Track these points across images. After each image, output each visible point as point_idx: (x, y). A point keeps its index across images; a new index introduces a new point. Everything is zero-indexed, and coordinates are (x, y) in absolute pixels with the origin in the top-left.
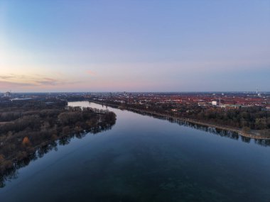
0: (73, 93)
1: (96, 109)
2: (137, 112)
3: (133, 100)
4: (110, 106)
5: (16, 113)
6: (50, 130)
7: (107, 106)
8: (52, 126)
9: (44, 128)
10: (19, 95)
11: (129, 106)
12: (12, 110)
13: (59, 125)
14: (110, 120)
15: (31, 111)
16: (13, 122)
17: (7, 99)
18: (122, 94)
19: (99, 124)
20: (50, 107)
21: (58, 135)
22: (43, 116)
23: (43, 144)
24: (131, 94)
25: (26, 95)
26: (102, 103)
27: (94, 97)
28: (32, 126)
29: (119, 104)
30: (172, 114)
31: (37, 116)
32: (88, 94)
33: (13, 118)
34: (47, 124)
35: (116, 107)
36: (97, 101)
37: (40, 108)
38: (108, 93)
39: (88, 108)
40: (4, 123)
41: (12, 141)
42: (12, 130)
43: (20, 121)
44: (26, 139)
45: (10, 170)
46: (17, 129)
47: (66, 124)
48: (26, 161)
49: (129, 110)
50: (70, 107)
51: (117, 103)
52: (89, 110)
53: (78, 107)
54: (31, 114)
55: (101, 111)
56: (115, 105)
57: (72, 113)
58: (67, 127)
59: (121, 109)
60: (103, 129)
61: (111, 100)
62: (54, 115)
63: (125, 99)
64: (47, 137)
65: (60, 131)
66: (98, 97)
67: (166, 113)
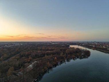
0: (72, 42)
1: (81, 49)
3: (99, 45)
4: (88, 48)
5: (53, 48)
6: (63, 56)
7: (86, 47)
8: (64, 54)
10: (54, 42)
11: (97, 48)
12: (52, 47)
13: (66, 54)
14: (87, 54)
15: (57, 48)
16: (52, 51)
17: (51, 43)
18: (94, 42)
19: (82, 55)
20: (63, 47)
21: (66, 58)
22: (61, 50)
23: (61, 60)
24: (98, 42)
26: (84, 46)
27: (80, 43)
28: (58, 53)
29: (92, 47)
31: (59, 50)
32: (78, 42)
33: (52, 50)
34: (62, 53)
36: (81, 45)
37: (60, 47)
38: (86, 42)
39: (78, 48)
40: (50, 51)
41: (52, 58)
42: (52, 54)
43: (54, 51)
44: (56, 58)
45: (50, 68)
46: (53, 54)
47: (69, 54)
48: (55, 65)
49: (97, 50)
50: (71, 48)
51: (91, 47)
52: (78, 49)
53: (74, 48)
54: (57, 49)
55: (83, 50)
56: (90, 47)
57: (71, 50)
58: (69, 55)
59: (93, 49)
60: (84, 58)
61: (88, 45)
62: (65, 50)
63: (95, 45)
64: (62, 58)
65: (67, 56)
66: (82, 44)
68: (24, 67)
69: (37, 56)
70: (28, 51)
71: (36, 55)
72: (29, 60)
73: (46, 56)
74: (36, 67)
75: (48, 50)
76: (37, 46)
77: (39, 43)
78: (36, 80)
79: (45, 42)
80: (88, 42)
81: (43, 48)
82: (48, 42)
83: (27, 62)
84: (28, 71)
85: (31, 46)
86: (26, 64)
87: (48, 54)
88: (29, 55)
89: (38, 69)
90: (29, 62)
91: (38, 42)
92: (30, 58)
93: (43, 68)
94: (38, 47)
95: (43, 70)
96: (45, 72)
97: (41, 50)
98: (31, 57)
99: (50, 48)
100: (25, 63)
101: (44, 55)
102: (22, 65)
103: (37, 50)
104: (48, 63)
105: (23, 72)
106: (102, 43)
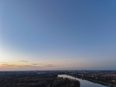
1: (70, 79)
3: (88, 74)
4: (77, 77)
5: (38, 79)
7: (75, 77)
10: (40, 72)
11: (86, 77)
13: (54, 86)
14: (77, 85)
16: (37, 84)
17: (36, 73)
18: (82, 71)
20: (51, 77)
22: (48, 81)
24: (86, 71)
25: (42, 71)
26: (73, 76)
27: (69, 72)
29: (81, 76)
30: (113, 83)
32: (66, 71)
33: (37, 81)
34: (49, 85)
35: (80, 78)
36: (70, 75)
37: (47, 77)
38: (75, 71)
40: (34, 84)
43: (39, 83)
47: (57, 86)
49: (86, 80)
52: (67, 79)
55: (73, 80)
56: (79, 77)
57: (59, 80)
59: (83, 79)
61: (77, 74)
62: (52, 81)
63: (84, 74)
66: (71, 73)
67: (109, 83)
70: (4, 85)
75: (32, 82)
76: (18, 77)
77: (21, 73)
79: (29, 71)
80: (77, 71)
81: (26, 79)
91: (19, 72)
94: (19, 79)
99: (34, 80)
103: (17, 82)
106: (90, 71)
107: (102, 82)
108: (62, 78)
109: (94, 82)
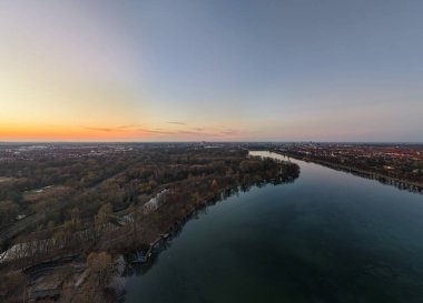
2: (328, 166)
3: (322, 151)
5: (208, 159)
6: (233, 176)
7: (289, 156)
8: (235, 173)
9: (229, 174)
10: (211, 144)
11: (317, 158)
12: (206, 156)
13: (241, 172)
14: (292, 172)
15: (218, 158)
16: (205, 166)
17: (202, 147)
18: (307, 144)
19: (280, 175)
20: (233, 154)
21: (240, 181)
22: (228, 162)
23: (227, 188)
24: (318, 144)
25: (216, 144)
26: (283, 153)
27: (275, 147)
28: (220, 170)
29: (304, 155)
30: (385, 172)
31: (223, 162)
32: (268, 144)
33: (206, 162)
34: (230, 170)
36: (278, 152)
37: (226, 155)
40: (200, 166)
41: (205, 181)
42: (205, 172)
43: (211, 165)
44: (214, 182)
45: (202, 207)
46: (208, 172)
47: (247, 172)
48: (214, 200)
50: (252, 157)
54: (219, 160)
55: (283, 162)
56: (300, 156)
57: (252, 162)
58: (248, 175)
59: (307, 161)
60: (284, 181)
61: (294, 150)
62: (237, 163)
63: (312, 150)
64: (231, 182)
65: (241, 178)
66: (279, 147)
67: (374, 170)
68: (137, 203)
69: (168, 178)
70: (147, 166)
71: (166, 176)
72: (149, 188)
73: (190, 177)
74: (167, 203)
75: (196, 162)
76: (169, 153)
78: (166, 236)
81: (184, 157)
82: (196, 143)
83: (144, 192)
84: (146, 213)
85: (153, 153)
86: (141, 197)
87: (195, 173)
88: (150, 175)
89: (172, 208)
90: (150, 193)
92: (150, 183)
93: (184, 207)
94: (172, 156)
95: (183, 211)
96: (189, 217)
97: (178, 162)
98: (154, 178)
99: (200, 159)
100: (140, 194)
101: (185, 175)
102: (131, 200)
103: (169, 161)
104: (196, 194)
105: (135, 217)
106: (327, 144)
107: (355, 169)
108: (258, 157)
109: (336, 168)
